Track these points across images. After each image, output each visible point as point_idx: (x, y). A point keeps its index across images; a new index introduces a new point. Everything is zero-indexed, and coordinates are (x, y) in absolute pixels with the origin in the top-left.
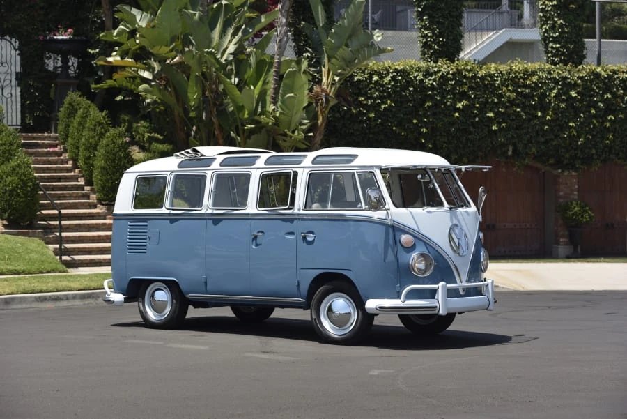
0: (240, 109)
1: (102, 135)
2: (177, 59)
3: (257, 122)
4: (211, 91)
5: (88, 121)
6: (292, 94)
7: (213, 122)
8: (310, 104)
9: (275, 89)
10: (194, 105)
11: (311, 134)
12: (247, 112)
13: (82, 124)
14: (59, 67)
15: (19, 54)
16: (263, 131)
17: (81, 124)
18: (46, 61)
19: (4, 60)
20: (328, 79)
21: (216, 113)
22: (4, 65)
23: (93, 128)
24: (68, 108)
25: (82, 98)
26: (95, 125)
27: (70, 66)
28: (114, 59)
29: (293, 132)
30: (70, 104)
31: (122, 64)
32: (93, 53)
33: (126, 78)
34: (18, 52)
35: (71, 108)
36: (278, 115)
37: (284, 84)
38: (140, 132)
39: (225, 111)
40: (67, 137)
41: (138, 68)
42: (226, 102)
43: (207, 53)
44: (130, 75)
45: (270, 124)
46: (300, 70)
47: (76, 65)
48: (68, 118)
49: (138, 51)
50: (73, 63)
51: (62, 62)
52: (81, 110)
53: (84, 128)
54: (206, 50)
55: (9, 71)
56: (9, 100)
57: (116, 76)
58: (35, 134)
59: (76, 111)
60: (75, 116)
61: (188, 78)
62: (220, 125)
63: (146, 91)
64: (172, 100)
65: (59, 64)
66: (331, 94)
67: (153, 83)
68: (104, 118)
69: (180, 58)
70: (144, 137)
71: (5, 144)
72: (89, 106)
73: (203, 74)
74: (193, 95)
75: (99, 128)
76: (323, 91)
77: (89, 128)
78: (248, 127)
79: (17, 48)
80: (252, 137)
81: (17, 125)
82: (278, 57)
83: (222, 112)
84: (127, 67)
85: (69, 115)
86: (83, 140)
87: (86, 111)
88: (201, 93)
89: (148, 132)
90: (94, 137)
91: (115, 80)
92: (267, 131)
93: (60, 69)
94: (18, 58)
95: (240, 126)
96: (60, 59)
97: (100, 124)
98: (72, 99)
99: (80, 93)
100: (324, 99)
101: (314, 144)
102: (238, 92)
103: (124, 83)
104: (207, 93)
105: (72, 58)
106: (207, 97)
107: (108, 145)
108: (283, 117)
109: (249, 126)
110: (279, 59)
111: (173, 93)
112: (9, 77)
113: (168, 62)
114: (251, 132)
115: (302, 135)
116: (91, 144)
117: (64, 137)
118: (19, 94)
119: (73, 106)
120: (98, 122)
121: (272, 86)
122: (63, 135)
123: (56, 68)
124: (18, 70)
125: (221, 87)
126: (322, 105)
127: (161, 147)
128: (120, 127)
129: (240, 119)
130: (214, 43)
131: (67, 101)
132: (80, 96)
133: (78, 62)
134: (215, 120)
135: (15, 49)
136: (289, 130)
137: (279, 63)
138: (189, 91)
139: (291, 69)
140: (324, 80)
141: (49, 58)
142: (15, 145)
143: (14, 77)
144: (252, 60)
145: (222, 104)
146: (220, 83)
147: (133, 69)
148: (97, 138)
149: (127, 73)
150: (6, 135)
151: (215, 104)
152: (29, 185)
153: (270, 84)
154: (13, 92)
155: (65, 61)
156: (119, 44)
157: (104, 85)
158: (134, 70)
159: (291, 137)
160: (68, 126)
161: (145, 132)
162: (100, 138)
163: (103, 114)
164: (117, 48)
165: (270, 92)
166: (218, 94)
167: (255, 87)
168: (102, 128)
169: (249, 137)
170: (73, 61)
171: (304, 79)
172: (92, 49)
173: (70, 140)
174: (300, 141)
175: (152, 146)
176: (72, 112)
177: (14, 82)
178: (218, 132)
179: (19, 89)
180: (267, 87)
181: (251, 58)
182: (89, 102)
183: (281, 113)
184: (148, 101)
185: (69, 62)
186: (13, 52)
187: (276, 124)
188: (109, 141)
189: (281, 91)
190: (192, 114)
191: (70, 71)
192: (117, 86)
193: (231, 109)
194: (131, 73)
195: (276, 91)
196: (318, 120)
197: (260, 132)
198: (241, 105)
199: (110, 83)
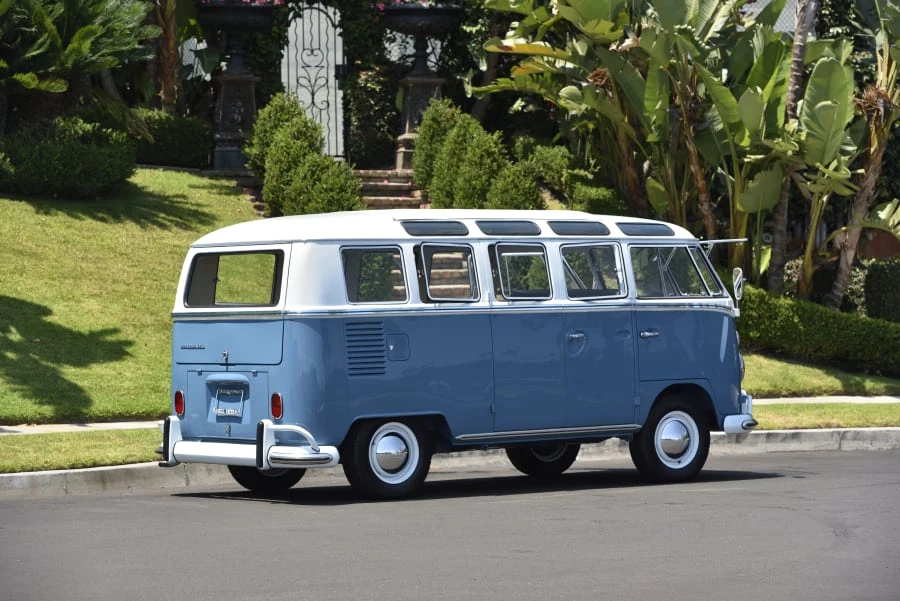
0: (736, 128)
1: (493, 174)
2: (628, 42)
3: (766, 150)
4: (686, 97)
5: (469, 148)
6: (829, 103)
7: (688, 152)
8: (857, 118)
9: (795, 92)
10: (654, 123)
11: (861, 171)
12: (747, 133)
13: (457, 154)
14: (409, 56)
15: (340, 34)
16: (776, 165)
17: (454, 153)
18: (387, 45)
19: (315, 45)
20: (888, 76)
21: (693, 135)
22: (315, 52)
23: (478, 160)
24: (430, 126)
25: (454, 110)
26: (482, 156)
27: (429, 55)
28: (513, 41)
29: (827, 167)
30: (434, 119)
31: (526, 50)
32: (471, 32)
33: (531, 75)
34: (339, 30)
35: (435, 126)
36: (803, 138)
37: (814, 83)
38: (554, 167)
39: (708, 132)
40: (430, 176)
41: (556, 57)
42: (709, 114)
43: (681, 31)
44: (541, 69)
45: (790, 153)
46: (839, 58)
47: (438, 51)
48: (430, 144)
49: (552, 29)
50: (433, 49)
51: (415, 47)
52: (455, 130)
53: (461, 160)
54: (678, 27)
55: (324, 64)
56: (324, 112)
57: (516, 72)
58: (371, 172)
59: (445, 131)
60: (443, 140)
61: (645, 76)
62: (700, 156)
63: (572, 97)
64: (614, 112)
65: (411, 50)
66: (894, 101)
67: (584, 84)
68: (495, 143)
69: (635, 40)
70: (562, 176)
71: (332, 190)
72: (469, 124)
73: (672, 67)
74: (654, 106)
75: (489, 161)
76: (879, 95)
77: (470, 161)
78: (749, 158)
79: (337, 23)
80: (758, 176)
81: (337, 156)
82: (800, 37)
83: (703, 133)
84: (534, 55)
85: (432, 137)
86: (460, 181)
87: (462, 132)
88: (667, 100)
89: (568, 168)
90: (480, 176)
91: (512, 79)
92: (782, 165)
93: (410, 60)
94: (340, 40)
95: (734, 158)
96: (412, 42)
97: (490, 154)
98: (437, 111)
99: (450, 101)
100: (882, 109)
101: (864, 189)
102: (733, 99)
103: (528, 83)
104: (678, 101)
105: (432, 40)
106: (679, 107)
107: (506, 191)
108: (811, 141)
109: (753, 157)
110: (801, 41)
111: (616, 99)
112: (323, 72)
113: (614, 47)
114: (756, 167)
115: (845, 173)
116: (474, 188)
117: (424, 176)
118: (340, 102)
119: (438, 123)
120: (487, 151)
121: (790, 88)
122: (422, 173)
123: (404, 57)
124: (340, 62)
125: (702, 90)
126: (878, 118)
127: (594, 192)
128: (527, 159)
129: (736, 146)
130: (690, 15)
131: (427, 115)
132: (450, 106)
133: (442, 48)
134: (691, 147)
135: (334, 25)
136: (821, 163)
137: (803, 49)
138: (646, 96)
139: (825, 59)
140: (881, 76)
141: (393, 40)
142: (349, 191)
143: (332, 73)
144: (757, 42)
145: (702, 120)
146: (700, 81)
147: (546, 58)
148: (484, 178)
149: (536, 67)
150: (333, 174)
151: (691, 120)
152: (376, 259)
153: (786, 84)
154: (331, 99)
155: (421, 46)
156: (520, 17)
157: (492, 88)
158: (548, 62)
159: (824, 174)
160: (430, 157)
161: (562, 167)
162: (489, 178)
163: (495, 137)
164: (515, 24)
165: (787, 97)
166: (697, 103)
167: (763, 89)
168: (494, 160)
169: (750, 177)
170: (435, 46)
171: (848, 74)
172: (469, 25)
173: (434, 180)
174: (839, 181)
175: (576, 191)
176: (437, 132)
177: (332, 81)
178: (697, 167)
179: (340, 93)
180: (783, 88)
181: (755, 40)
182: (469, 116)
183: (808, 135)
184: (573, 112)
185: (427, 47)
186: (331, 28)
187: (799, 154)
188: (508, 184)
189: (806, 97)
190: (651, 138)
191: (429, 63)
192: (516, 88)
193: (720, 126)
194: (543, 66)
195: (799, 95)
196: (870, 146)
197: (771, 168)
198: (737, 120)
199: (504, 83)
